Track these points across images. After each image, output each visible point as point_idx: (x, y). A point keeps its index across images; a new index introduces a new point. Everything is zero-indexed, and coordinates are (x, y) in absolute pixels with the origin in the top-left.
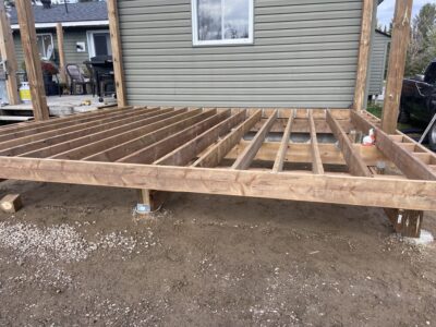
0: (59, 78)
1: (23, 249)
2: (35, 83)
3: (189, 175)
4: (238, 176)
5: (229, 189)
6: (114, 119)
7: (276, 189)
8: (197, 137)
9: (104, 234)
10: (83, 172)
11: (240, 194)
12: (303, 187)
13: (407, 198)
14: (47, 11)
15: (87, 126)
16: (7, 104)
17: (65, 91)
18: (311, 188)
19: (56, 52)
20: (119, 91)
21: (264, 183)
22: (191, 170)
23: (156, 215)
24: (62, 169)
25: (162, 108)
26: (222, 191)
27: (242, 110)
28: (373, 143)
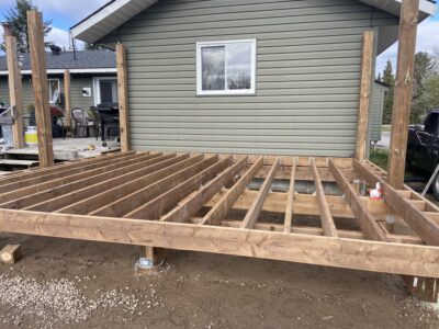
0: (64, 122)
1: (21, 305)
2: (43, 131)
3: (198, 234)
4: (248, 235)
5: (238, 249)
6: (118, 166)
7: (289, 250)
8: (202, 188)
9: (105, 291)
10: (90, 227)
11: (250, 255)
12: (317, 249)
13: (426, 265)
14: (56, 57)
15: (92, 174)
16: (11, 148)
17: (68, 134)
18: (326, 251)
19: (62, 96)
20: (123, 136)
21: (276, 244)
22: (200, 228)
23: (159, 270)
24: (68, 224)
25: (165, 154)
26: (232, 251)
27: (244, 156)
28: (381, 197)
